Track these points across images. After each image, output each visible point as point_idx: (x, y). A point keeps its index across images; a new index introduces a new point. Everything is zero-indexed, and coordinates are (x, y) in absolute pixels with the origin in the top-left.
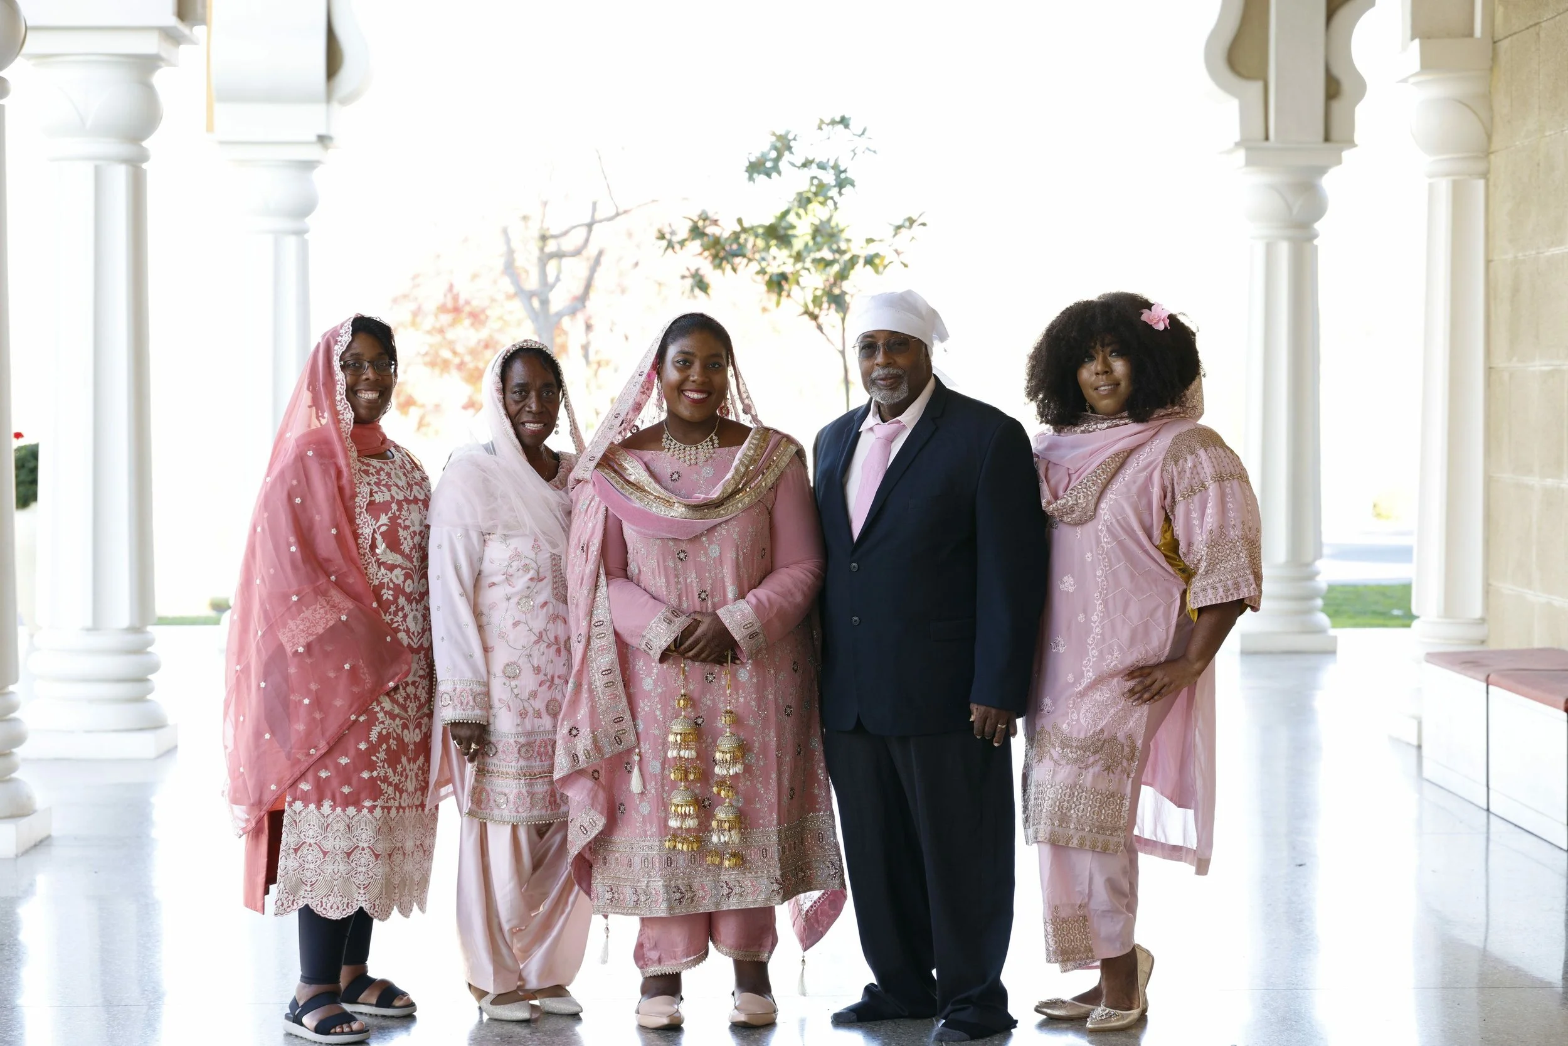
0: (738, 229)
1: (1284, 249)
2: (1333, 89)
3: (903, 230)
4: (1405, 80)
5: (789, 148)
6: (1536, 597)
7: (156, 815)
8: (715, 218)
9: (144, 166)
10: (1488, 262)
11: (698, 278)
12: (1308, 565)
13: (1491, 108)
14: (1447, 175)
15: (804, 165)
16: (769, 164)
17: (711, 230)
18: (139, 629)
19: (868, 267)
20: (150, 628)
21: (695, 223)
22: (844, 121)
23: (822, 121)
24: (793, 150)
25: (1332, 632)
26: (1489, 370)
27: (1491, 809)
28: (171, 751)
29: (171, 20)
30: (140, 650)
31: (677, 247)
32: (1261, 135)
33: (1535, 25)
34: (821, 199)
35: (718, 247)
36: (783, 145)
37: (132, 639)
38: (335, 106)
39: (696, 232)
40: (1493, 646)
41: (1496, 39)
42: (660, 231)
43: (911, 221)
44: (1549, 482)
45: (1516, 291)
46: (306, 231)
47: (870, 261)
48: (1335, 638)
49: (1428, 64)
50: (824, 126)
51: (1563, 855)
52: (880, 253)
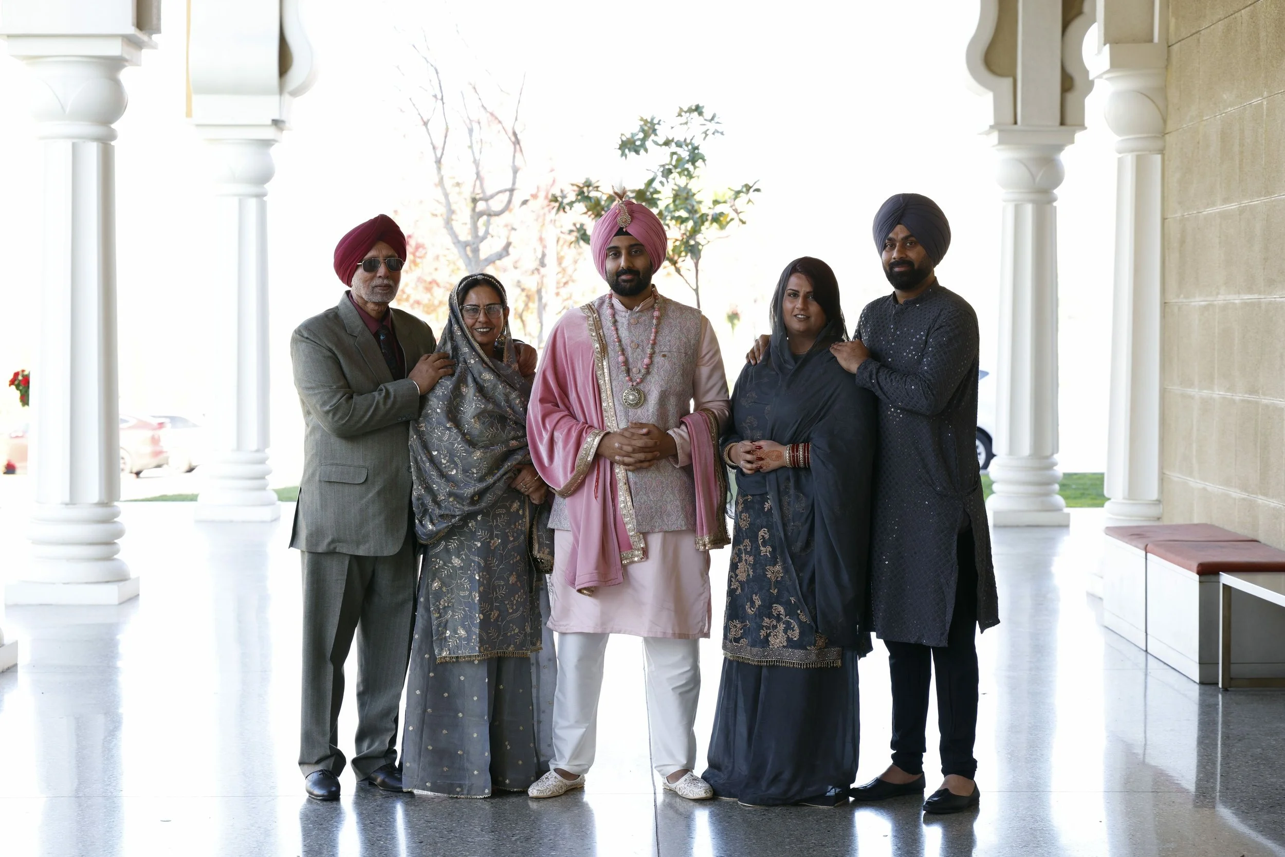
0: (612, 193)
1: (1029, 210)
2: (1067, 84)
3: (741, 194)
4: (1100, 76)
5: (654, 131)
6: (1196, 483)
7: (122, 649)
8: (597, 185)
9: (113, 143)
10: (1164, 219)
11: (582, 232)
12: (1048, 458)
13: (1166, 99)
14: (1132, 151)
15: (666, 144)
16: (638, 143)
17: (593, 194)
18: (107, 503)
19: (715, 224)
20: (116, 503)
21: (581, 189)
22: (698, 109)
23: (681, 109)
24: (658, 132)
25: (1066, 510)
26: (1164, 304)
27: (1149, 651)
28: (134, 598)
29: (131, 30)
30: (108, 520)
31: (567, 208)
32: (1010, 119)
33: (1197, 33)
34: (679, 170)
35: (599, 208)
36: (649, 129)
37: (102, 512)
38: (286, 97)
39: (582, 196)
40: (1166, 522)
41: (1170, 44)
42: (553, 195)
43: (748, 188)
44: (1205, 393)
45: (1182, 242)
46: (265, 195)
47: (716, 219)
48: (1068, 515)
49: (1116, 64)
50: (683, 114)
51: (1197, 687)
52: (724, 212)
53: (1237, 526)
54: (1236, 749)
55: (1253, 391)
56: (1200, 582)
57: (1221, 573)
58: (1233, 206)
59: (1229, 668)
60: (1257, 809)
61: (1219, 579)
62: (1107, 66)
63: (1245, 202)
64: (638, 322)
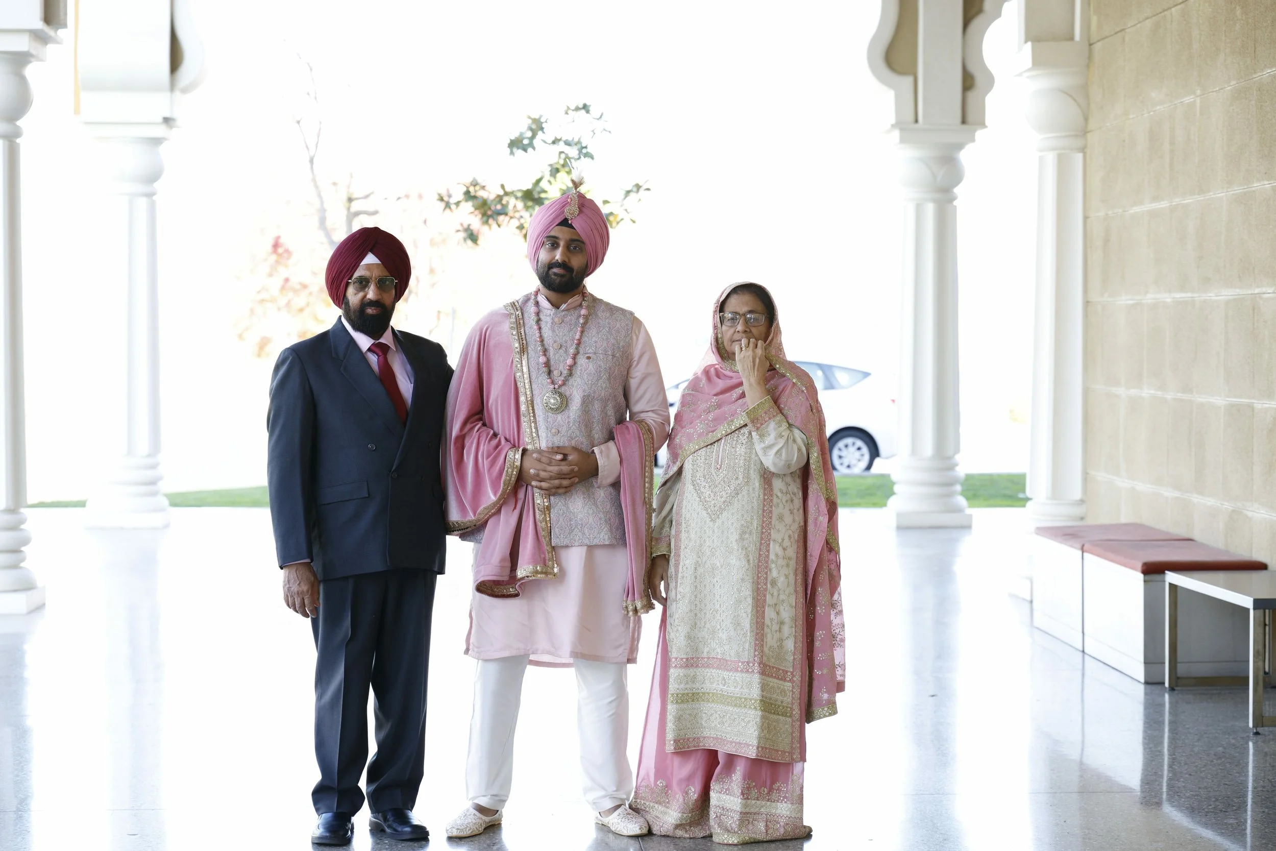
0: (501, 193)
1: (930, 209)
2: (968, 82)
3: (632, 195)
4: (1020, 75)
5: (542, 129)
6: (1122, 483)
7: (29, 659)
8: (483, 184)
9: (18, 141)
10: (1086, 218)
11: (469, 232)
12: (949, 458)
13: (1087, 97)
14: (1054, 149)
15: (554, 142)
16: (526, 142)
17: (482, 194)
18: (13, 510)
20: (23, 510)
21: (468, 188)
22: (585, 107)
23: (568, 108)
24: (545, 130)
25: (969, 511)
26: (1087, 303)
27: (1086, 651)
28: (40, 607)
29: (39, 25)
30: (15, 527)
31: (453, 207)
32: (911, 117)
33: (1122, 31)
34: (567, 169)
35: (486, 208)
36: (537, 126)
37: (8, 518)
38: (177, 94)
39: (468, 196)
40: (1089, 522)
41: (1092, 42)
42: (439, 195)
43: (638, 187)
44: (1133, 392)
45: (1107, 241)
46: (153, 194)
48: (970, 516)
49: (1038, 62)
50: (570, 112)
51: (1141, 688)
52: (614, 212)
53: (1169, 524)
54: (1197, 748)
55: (1187, 389)
56: (1145, 581)
57: (1167, 572)
58: (1164, 204)
59: (1176, 667)
60: (1235, 808)
61: (1164, 578)
62: (1029, 64)
63: (1177, 201)
64: (563, 321)
